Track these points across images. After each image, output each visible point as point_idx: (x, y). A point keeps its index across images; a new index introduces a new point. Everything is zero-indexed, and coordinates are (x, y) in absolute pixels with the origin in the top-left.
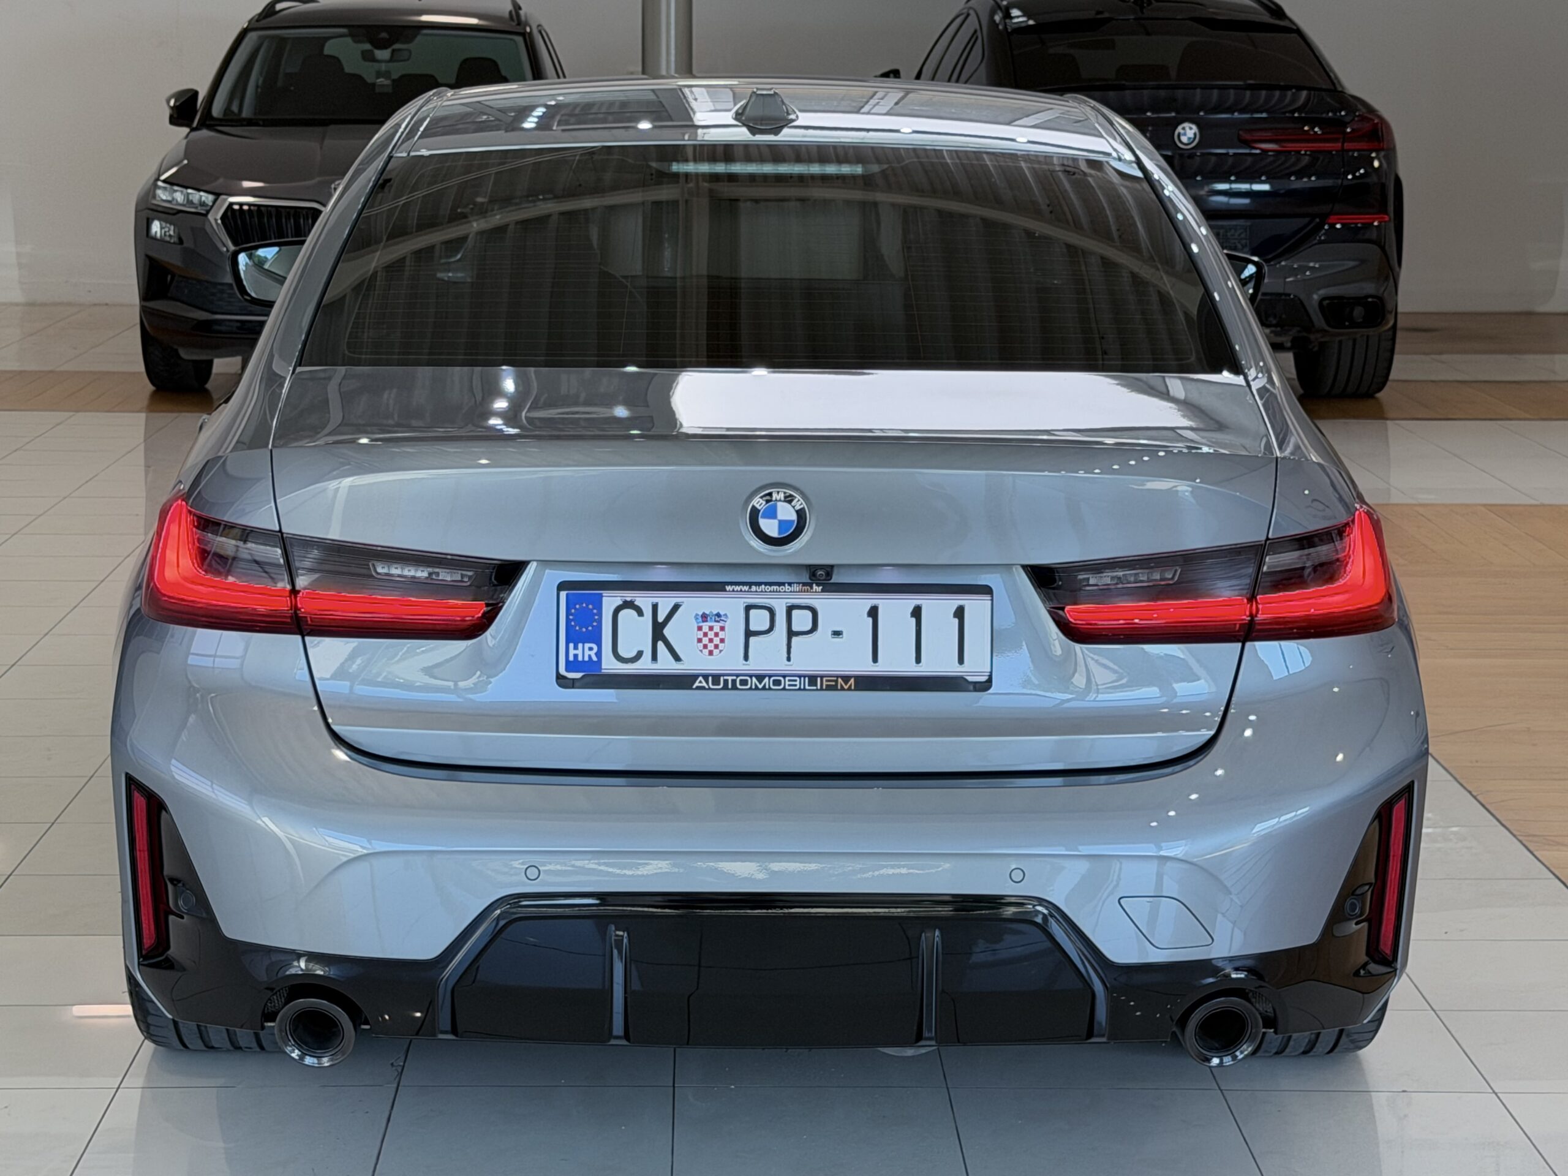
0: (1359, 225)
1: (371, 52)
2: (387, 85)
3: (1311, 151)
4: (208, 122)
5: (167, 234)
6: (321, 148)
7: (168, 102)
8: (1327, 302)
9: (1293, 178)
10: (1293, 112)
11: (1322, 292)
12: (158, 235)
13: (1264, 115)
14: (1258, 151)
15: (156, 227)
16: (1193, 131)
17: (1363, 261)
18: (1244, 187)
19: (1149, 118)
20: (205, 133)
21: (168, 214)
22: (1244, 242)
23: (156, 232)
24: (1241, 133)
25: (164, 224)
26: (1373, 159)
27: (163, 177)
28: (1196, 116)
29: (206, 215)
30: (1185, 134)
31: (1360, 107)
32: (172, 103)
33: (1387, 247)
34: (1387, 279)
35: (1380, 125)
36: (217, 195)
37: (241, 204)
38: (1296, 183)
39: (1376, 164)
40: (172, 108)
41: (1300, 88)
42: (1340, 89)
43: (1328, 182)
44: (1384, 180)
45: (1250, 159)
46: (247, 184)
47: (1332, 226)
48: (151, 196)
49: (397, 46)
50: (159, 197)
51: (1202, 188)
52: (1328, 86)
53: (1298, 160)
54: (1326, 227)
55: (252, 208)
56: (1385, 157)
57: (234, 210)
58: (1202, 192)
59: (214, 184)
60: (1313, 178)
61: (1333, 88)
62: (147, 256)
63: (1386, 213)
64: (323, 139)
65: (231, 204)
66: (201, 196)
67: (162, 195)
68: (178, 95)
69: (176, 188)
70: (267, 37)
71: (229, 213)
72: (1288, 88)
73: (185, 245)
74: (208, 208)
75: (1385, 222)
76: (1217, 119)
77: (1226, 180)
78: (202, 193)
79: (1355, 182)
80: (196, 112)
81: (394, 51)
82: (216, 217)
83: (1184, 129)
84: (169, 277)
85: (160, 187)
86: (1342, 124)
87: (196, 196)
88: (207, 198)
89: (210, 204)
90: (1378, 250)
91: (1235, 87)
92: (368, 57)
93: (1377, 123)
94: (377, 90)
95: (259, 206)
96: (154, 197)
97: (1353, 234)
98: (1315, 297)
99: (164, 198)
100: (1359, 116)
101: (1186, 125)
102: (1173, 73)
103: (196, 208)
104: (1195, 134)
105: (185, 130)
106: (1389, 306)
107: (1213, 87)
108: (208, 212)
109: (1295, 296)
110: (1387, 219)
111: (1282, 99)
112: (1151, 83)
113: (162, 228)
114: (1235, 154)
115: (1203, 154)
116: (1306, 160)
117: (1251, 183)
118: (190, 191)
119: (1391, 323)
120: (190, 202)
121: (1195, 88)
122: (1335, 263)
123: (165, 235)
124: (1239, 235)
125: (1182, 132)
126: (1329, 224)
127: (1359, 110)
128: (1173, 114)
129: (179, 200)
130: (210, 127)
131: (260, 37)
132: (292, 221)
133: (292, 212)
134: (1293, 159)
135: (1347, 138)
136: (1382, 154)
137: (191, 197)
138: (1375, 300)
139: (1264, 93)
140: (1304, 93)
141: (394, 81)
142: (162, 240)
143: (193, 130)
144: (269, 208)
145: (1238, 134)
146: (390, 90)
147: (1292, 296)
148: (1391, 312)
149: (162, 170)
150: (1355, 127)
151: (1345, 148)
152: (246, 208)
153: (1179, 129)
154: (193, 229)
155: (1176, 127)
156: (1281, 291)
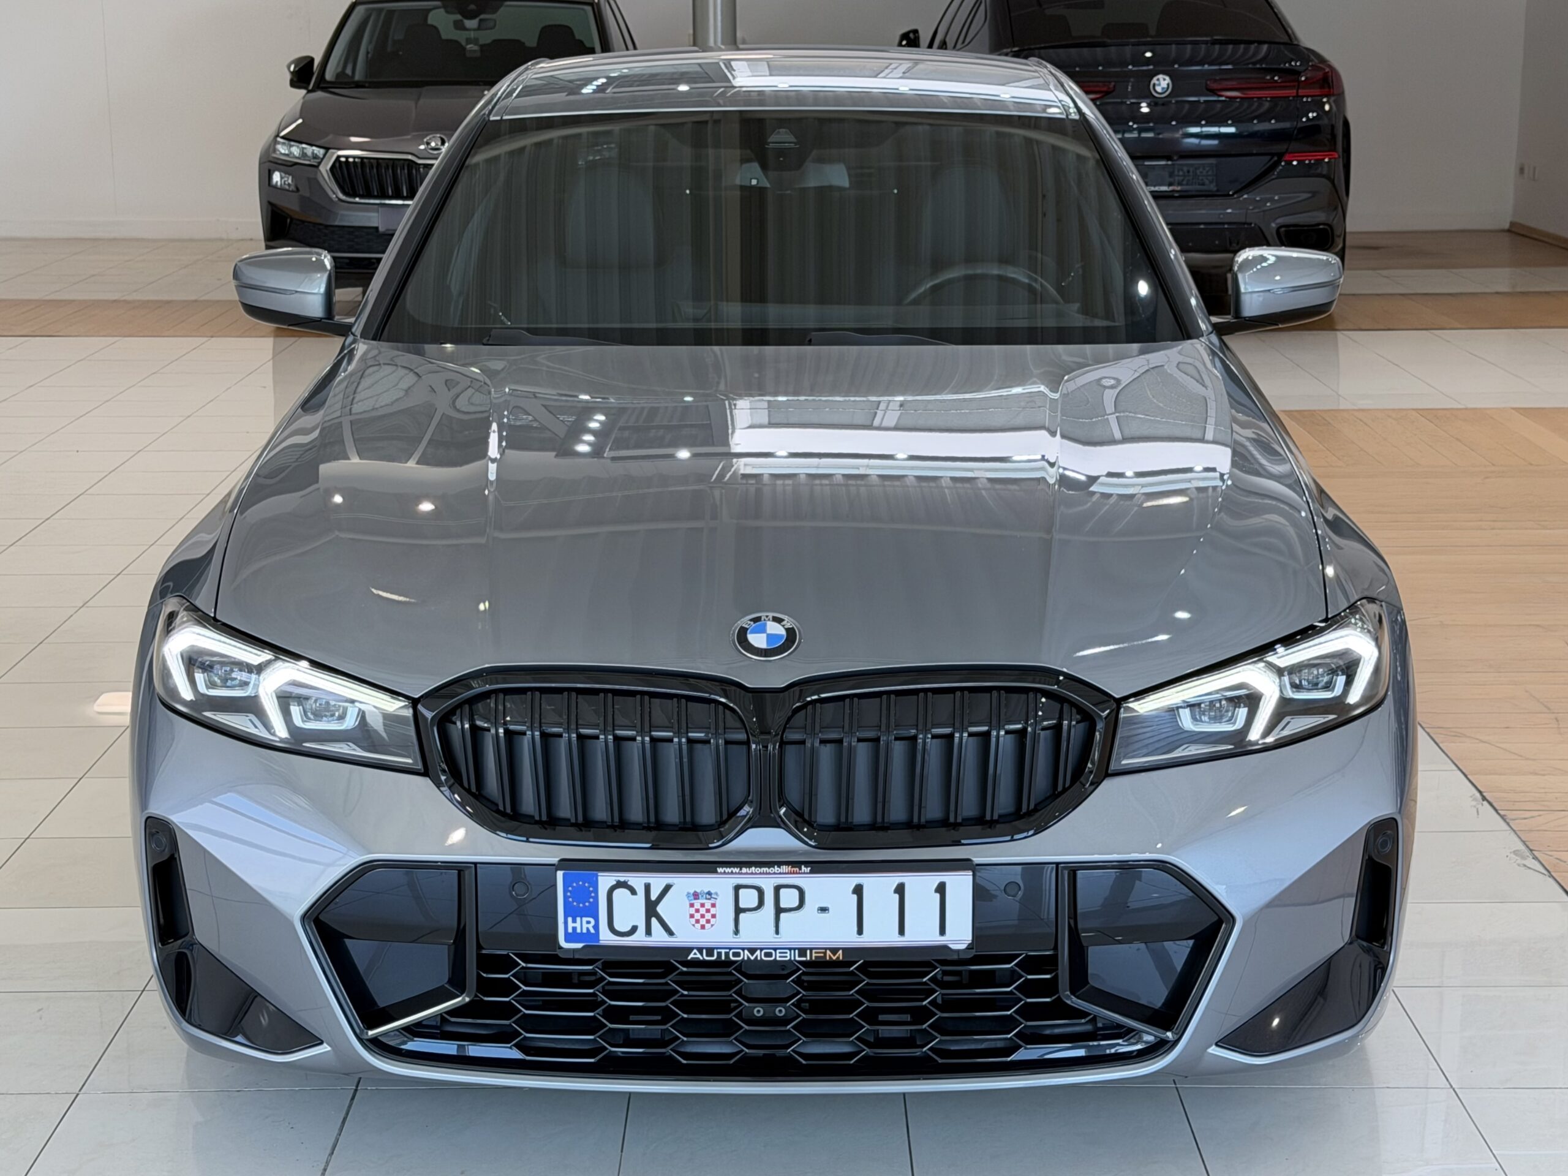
0: (1312, 162)
1: (461, 21)
2: (475, 51)
3: (1271, 97)
4: (323, 85)
5: (287, 183)
6: (416, 107)
7: (289, 67)
8: (1283, 229)
9: (1255, 122)
10: (1254, 63)
11: (1280, 221)
12: (279, 184)
13: (1230, 67)
14: (1223, 99)
15: (277, 177)
16: (1166, 82)
17: (1314, 194)
18: (1214, 130)
19: (1131, 71)
20: (319, 94)
21: (286, 166)
22: (1210, 178)
23: (277, 182)
24: (1208, 82)
25: (283, 175)
26: (1324, 104)
27: (283, 134)
28: (1170, 68)
29: (317, 167)
30: (1159, 85)
31: (1312, 57)
32: (292, 68)
33: (1336, 182)
34: (1336, 208)
35: (1330, 74)
36: (327, 149)
37: (347, 157)
38: (1258, 126)
39: (1327, 107)
40: (292, 73)
41: (1261, 43)
42: (1296, 43)
43: (1286, 125)
44: (1334, 123)
45: (1219, 106)
46: (354, 139)
47: (1289, 163)
48: (271, 150)
49: (482, 16)
50: (279, 151)
51: (1177, 131)
52: (1285, 39)
53: (1260, 106)
54: (1283, 164)
55: (357, 160)
56: (1334, 101)
57: (340, 162)
58: (1178, 135)
59: (323, 141)
60: (1273, 121)
61: (1289, 42)
62: (270, 203)
63: (1335, 150)
64: (419, 99)
65: (339, 157)
66: (313, 150)
67: (282, 149)
68: (297, 62)
69: (292, 143)
70: (374, 9)
71: (337, 165)
72: (1251, 42)
73: (301, 192)
74: (319, 160)
75: (1335, 158)
76: (1188, 70)
77: (1197, 124)
78: (314, 148)
79: (1309, 124)
80: (313, 74)
81: (481, 20)
82: (325, 168)
83: (1158, 80)
84: (288, 220)
85: (279, 143)
86: (1296, 73)
87: (310, 150)
88: (319, 152)
89: (321, 156)
90: (1329, 184)
91: (1206, 42)
92: (459, 26)
93: (1328, 72)
94: (468, 55)
95: (362, 158)
96: (275, 150)
97: (1306, 171)
98: (1273, 225)
99: (283, 152)
100: (1312, 65)
101: (1161, 76)
102: (1153, 32)
103: (310, 160)
104: (1168, 85)
105: (304, 92)
106: (1338, 232)
107: (1185, 43)
108: (320, 163)
109: (1255, 224)
110: (1337, 156)
111: (1246, 50)
112: (1132, 40)
113: (282, 178)
114: (1205, 101)
115: (1177, 102)
116: (1267, 105)
117: (1220, 126)
118: (304, 146)
119: (1340, 246)
120: (304, 155)
121: (1171, 44)
122: (1292, 195)
123: (285, 183)
124: (1207, 172)
125: (1157, 82)
126: (1285, 161)
127: (1312, 61)
128: (1151, 67)
129: (295, 153)
130: (324, 89)
131: (367, 10)
132: (390, 171)
133: (391, 163)
134: (1256, 104)
135: (1299, 85)
136: (1332, 99)
137: (305, 151)
138: (1326, 227)
139: (1230, 47)
140: (1265, 47)
141: (482, 46)
142: (282, 189)
143: (309, 92)
144: (372, 161)
145: (1206, 84)
146: (478, 54)
147: (1253, 225)
148: (1339, 236)
149: (281, 128)
150: (1308, 75)
151: (1300, 94)
152: (351, 160)
153: (1154, 80)
154: (309, 179)
155: (1152, 78)
156: (1243, 220)
